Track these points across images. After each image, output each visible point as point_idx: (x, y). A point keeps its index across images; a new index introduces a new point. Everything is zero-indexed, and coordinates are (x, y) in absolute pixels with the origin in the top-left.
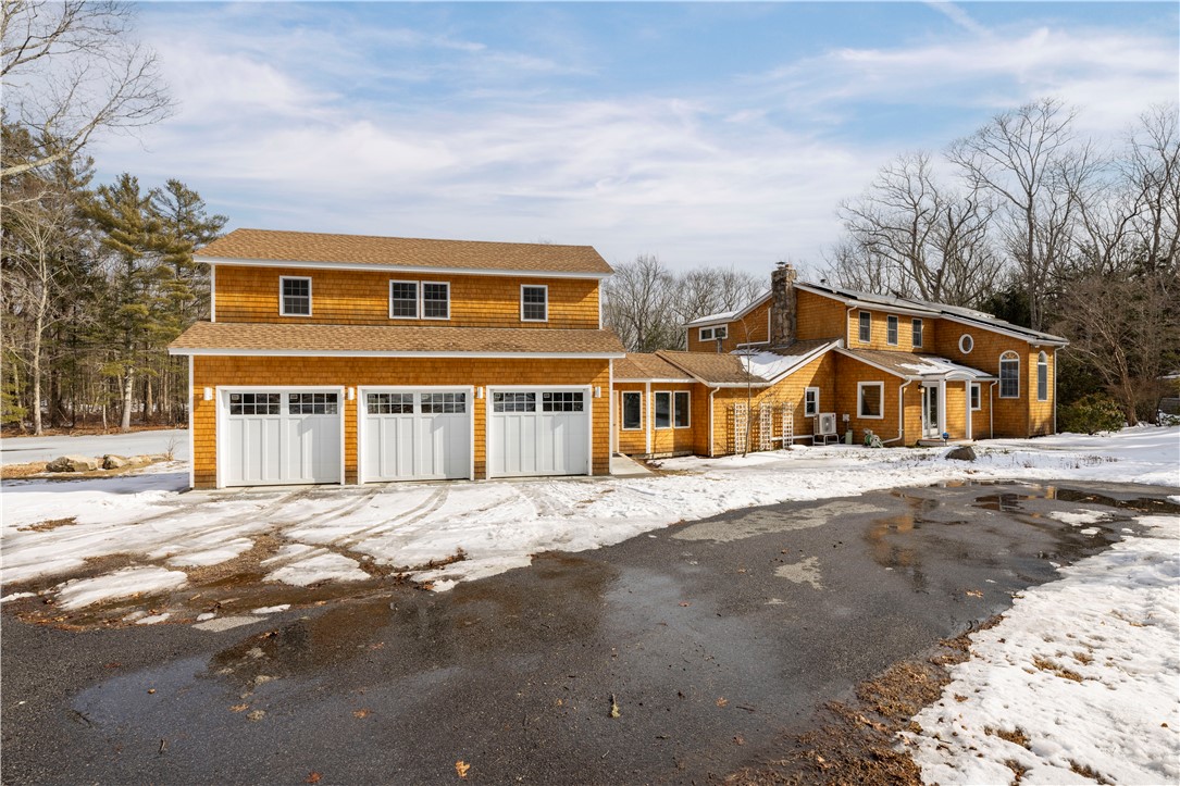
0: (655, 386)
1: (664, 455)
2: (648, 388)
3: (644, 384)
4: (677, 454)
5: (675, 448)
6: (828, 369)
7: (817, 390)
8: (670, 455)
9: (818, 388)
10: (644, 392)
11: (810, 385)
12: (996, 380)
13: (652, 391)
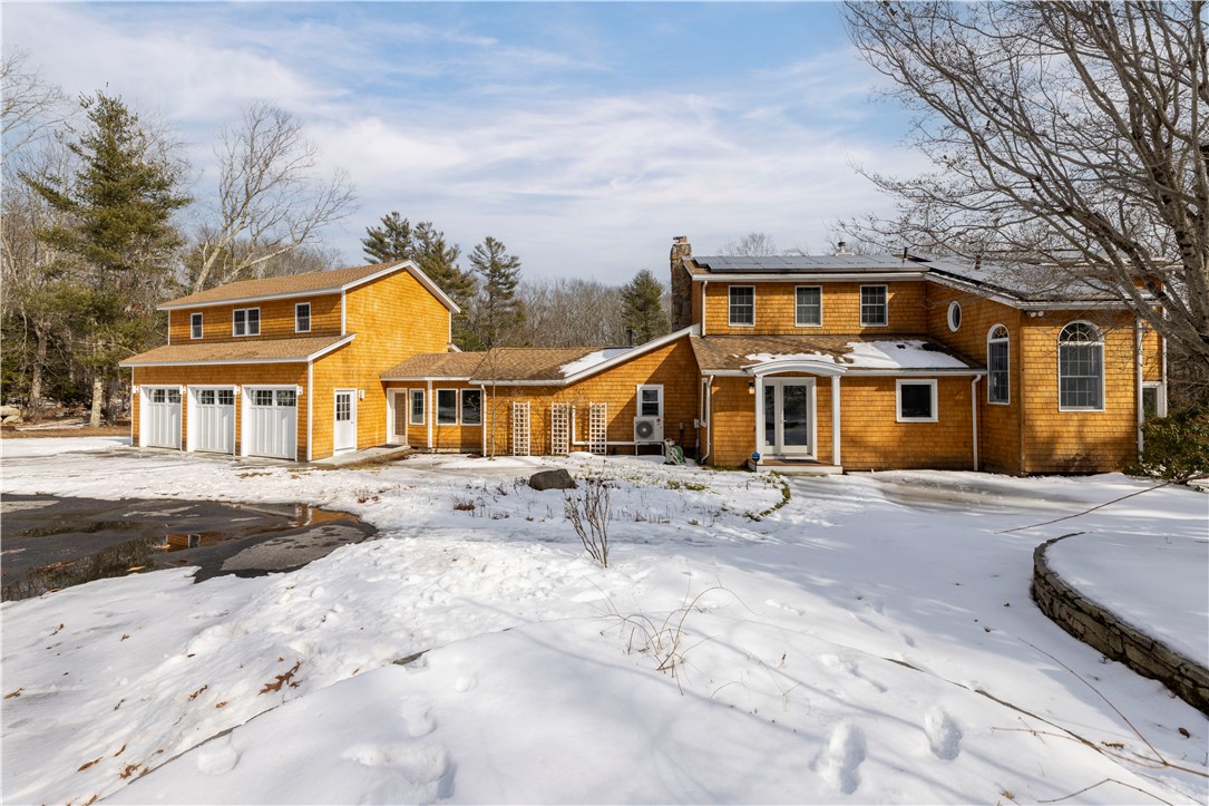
0: (436, 385)
1: (450, 450)
2: (430, 386)
3: (426, 382)
4: (464, 450)
5: (462, 444)
6: (682, 363)
7: (660, 389)
8: (458, 450)
9: (662, 386)
10: (426, 390)
11: (647, 383)
12: (979, 374)
13: (434, 388)
